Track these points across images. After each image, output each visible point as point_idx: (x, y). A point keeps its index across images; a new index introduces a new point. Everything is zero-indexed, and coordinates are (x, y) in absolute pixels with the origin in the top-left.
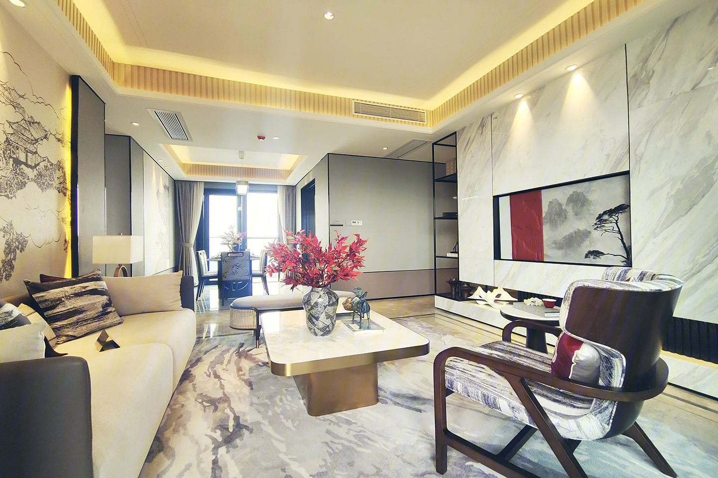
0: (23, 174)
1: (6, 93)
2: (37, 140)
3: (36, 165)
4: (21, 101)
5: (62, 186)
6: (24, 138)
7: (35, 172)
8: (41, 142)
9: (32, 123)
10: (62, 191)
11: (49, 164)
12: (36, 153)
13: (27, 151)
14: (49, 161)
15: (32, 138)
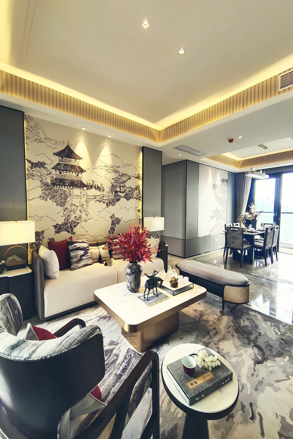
0: (118, 196)
1: (112, 169)
2: (125, 181)
3: (125, 191)
4: (118, 169)
5: (138, 196)
6: (119, 182)
7: (124, 194)
8: (127, 181)
9: (123, 175)
10: (138, 199)
11: (131, 189)
12: (125, 186)
13: (120, 187)
14: (131, 188)
15: (123, 181)
